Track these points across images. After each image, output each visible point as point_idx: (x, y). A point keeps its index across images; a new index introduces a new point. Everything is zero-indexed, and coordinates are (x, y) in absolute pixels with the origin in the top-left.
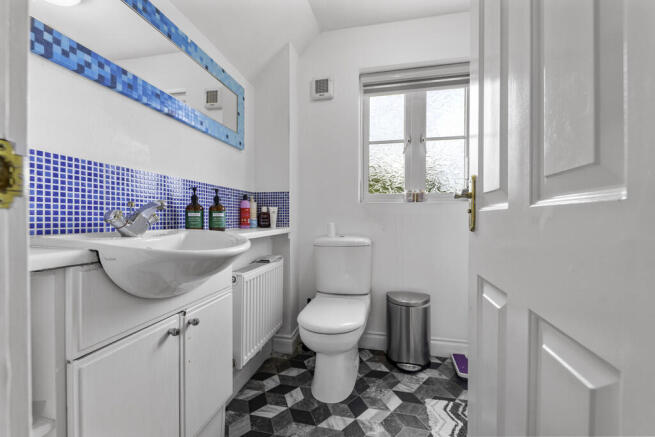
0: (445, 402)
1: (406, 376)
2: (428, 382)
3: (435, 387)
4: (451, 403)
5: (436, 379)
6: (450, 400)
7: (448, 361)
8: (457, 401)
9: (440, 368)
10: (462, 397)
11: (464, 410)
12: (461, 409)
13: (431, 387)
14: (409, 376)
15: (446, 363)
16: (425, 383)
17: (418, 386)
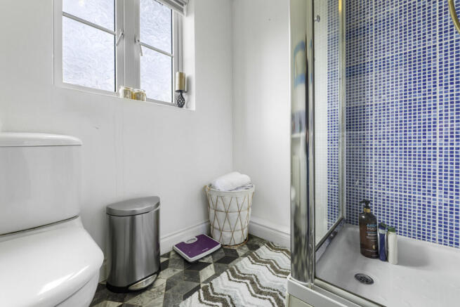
0: (196, 294)
1: (144, 294)
2: (169, 285)
3: (178, 286)
4: (201, 291)
5: (174, 277)
6: (197, 288)
7: (172, 253)
8: (202, 285)
9: (170, 264)
10: (203, 279)
11: (213, 290)
12: (210, 291)
13: (175, 288)
14: (148, 292)
15: (171, 257)
16: (167, 289)
17: (162, 297)
